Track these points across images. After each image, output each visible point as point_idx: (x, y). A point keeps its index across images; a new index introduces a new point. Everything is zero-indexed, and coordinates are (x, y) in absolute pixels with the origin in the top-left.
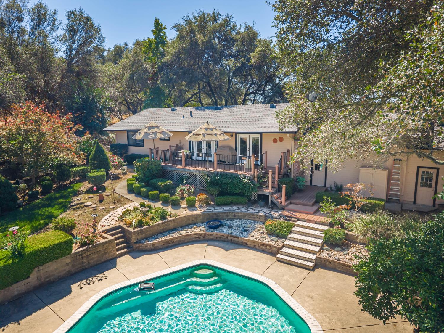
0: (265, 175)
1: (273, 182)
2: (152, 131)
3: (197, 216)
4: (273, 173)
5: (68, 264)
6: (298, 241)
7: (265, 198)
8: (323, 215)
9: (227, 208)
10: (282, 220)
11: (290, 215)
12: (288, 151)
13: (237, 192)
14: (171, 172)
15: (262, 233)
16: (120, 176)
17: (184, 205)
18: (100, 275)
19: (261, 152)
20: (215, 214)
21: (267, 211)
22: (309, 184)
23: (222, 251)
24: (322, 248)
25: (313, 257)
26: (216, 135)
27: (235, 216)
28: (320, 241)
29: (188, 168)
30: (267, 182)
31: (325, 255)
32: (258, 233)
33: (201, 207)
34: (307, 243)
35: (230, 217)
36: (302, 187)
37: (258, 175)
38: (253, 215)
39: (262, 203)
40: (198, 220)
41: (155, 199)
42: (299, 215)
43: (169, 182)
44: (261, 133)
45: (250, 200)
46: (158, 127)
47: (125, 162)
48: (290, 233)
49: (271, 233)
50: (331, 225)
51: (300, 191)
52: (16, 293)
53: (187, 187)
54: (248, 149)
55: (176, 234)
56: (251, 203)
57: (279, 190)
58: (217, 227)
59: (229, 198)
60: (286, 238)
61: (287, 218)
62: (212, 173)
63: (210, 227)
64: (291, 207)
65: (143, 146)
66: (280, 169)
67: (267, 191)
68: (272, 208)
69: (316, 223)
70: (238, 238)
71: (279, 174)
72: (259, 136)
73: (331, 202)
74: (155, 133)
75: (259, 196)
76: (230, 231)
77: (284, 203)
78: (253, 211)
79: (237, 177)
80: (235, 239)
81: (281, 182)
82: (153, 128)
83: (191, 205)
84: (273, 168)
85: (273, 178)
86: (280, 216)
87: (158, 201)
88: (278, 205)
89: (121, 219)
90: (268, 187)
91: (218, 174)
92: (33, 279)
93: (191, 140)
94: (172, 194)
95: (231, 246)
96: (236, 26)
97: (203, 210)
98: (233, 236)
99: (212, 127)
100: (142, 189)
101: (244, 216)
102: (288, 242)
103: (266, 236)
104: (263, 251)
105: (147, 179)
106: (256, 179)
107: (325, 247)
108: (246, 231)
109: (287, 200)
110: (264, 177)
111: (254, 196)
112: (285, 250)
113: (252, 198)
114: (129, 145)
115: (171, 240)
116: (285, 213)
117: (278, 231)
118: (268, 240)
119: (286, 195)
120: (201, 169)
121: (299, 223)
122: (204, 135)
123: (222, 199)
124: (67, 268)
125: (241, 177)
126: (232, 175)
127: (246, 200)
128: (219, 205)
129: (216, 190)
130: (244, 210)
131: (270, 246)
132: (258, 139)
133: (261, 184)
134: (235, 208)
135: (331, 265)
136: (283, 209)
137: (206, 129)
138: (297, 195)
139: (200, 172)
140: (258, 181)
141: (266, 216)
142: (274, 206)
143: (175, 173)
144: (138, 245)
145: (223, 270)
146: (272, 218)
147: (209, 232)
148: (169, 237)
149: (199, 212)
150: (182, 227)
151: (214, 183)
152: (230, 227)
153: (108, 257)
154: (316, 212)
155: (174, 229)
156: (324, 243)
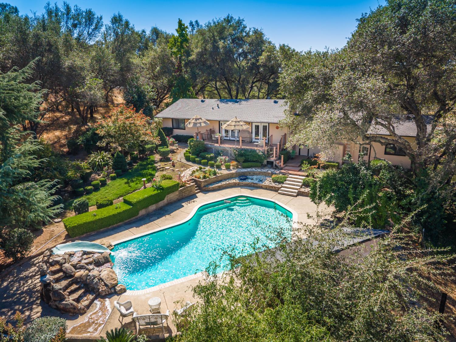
0: (272, 150)
1: (276, 154)
2: (198, 121)
3: (232, 174)
4: (276, 148)
5: (177, 195)
6: (289, 184)
7: (271, 163)
8: (303, 171)
9: (249, 170)
10: (281, 175)
11: (285, 172)
12: (285, 134)
13: (255, 160)
14: (211, 148)
15: (270, 182)
16: (175, 151)
17: (223, 167)
18: (193, 200)
19: (268, 136)
20: (243, 172)
21: (273, 171)
22: (298, 154)
23: (250, 191)
24: (301, 187)
25: (297, 191)
26: (242, 125)
27: (254, 173)
28: (301, 184)
29: (223, 146)
30: (273, 154)
31: (302, 190)
32: (268, 182)
33: (234, 169)
34: (294, 185)
35: (251, 174)
36: (293, 157)
37: (267, 150)
38: (265, 172)
39: (269, 166)
40: (233, 176)
41: (206, 165)
42: (290, 172)
43: (212, 155)
44: (269, 123)
45: (262, 165)
46: (201, 119)
47: (176, 141)
48: (285, 181)
49: (275, 181)
50: (307, 176)
51: (292, 159)
52: (160, 206)
53: (224, 157)
54: (260, 133)
55: (224, 183)
56: (263, 166)
57: (280, 158)
58: (245, 179)
59: (250, 164)
60: (283, 183)
61: (283, 174)
62: (238, 149)
63: (241, 179)
64: (286, 168)
65: (185, 129)
66: (280, 145)
67: (272, 159)
68: (275, 169)
69: (300, 175)
70: (257, 184)
71: (280, 149)
72: (267, 124)
73: (308, 164)
74: (200, 123)
75: (268, 162)
76: (252, 181)
77: (282, 166)
78: (265, 171)
79: (254, 151)
80: (256, 185)
81: (281, 153)
82: (198, 119)
83: (228, 168)
84: (276, 145)
85: (276, 151)
86: (280, 173)
87: (208, 166)
88: (279, 167)
89: (192, 175)
90: (273, 157)
91: (242, 149)
92: (165, 201)
93: (227, 129)
94: (216, 162)
95: (254, 188)
96: (246, 27)
97: (236, 171)
98: (254, 184)
99: (239, 120)
100: (196, 159)
101: (259, 174)
102: (284, 185)
103: (272, 183)
104: (271, 190)
105: (197, 153)
106: (266, 152)
107: (303, 187)
108: (261, 181)
109: (284, 164)
110: (271, 151)
111: (265, 162)
112: (282, 189)
113: (264, 164)
114: (173, 128)
115: (221, 186)
116: (283, 171)
117: (278, 180)
118: (273, 184)
119: (284, 161)
120: (231, 146)
121: (290, 176)
122: (235, 126)
123: (246, 164)
124: (177, 197)
125: (257, 151)
126: (251, 150)
127: (260, 164)
128: (244, 168)
129: (242, 159)
130: (259, 170)
131: (275, 187)
132: (266, 126)
133: (269, 155)
134: (254, 169)
135: (305, 194)
136: (282, 169)
137: (236, 122)
138: (290, 161)
139: (230, 148)
140: (267, 153)
141: (272, 173)
142: (277, 167)
143: (213, 148)
144: (205, 188)
145: (251, 197)
146: (276, 174)
147: (241, 182)
148: (219, 184)
149: (234, 171)
150: (225, 180)
151: (241, 155)
152: (252, 179)
153: (192, 193)
154: (300, 170)
155: (221, 181)
156: (302, 185)
